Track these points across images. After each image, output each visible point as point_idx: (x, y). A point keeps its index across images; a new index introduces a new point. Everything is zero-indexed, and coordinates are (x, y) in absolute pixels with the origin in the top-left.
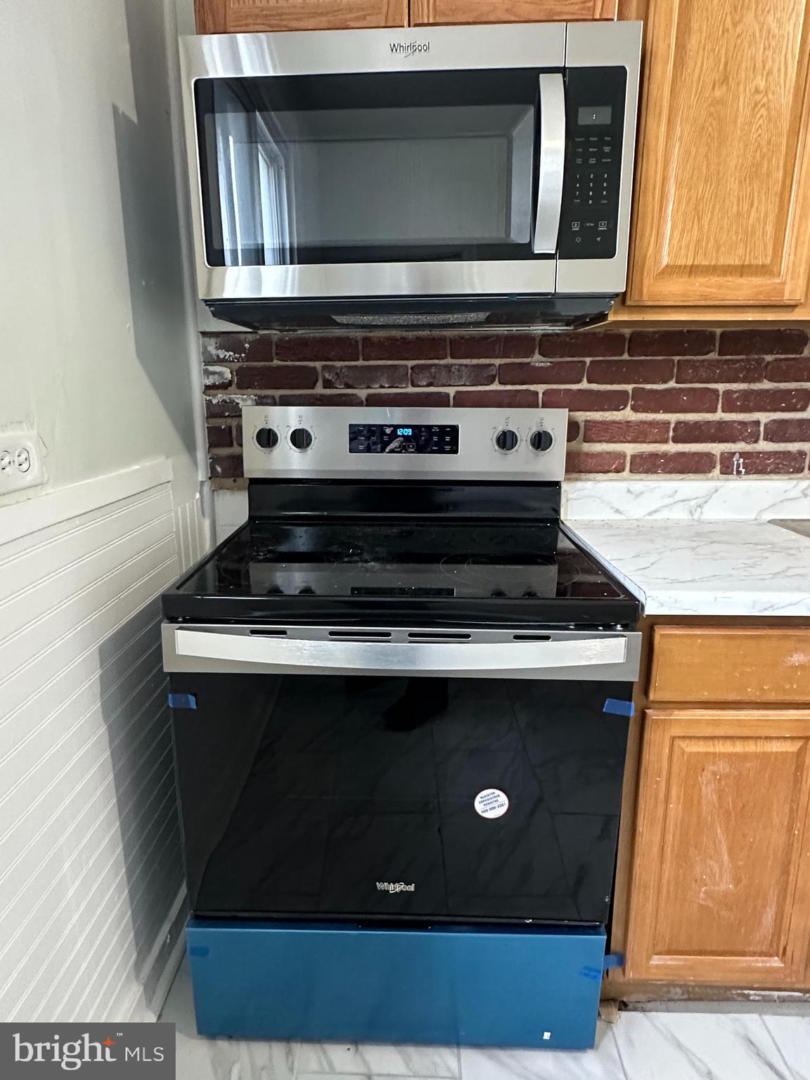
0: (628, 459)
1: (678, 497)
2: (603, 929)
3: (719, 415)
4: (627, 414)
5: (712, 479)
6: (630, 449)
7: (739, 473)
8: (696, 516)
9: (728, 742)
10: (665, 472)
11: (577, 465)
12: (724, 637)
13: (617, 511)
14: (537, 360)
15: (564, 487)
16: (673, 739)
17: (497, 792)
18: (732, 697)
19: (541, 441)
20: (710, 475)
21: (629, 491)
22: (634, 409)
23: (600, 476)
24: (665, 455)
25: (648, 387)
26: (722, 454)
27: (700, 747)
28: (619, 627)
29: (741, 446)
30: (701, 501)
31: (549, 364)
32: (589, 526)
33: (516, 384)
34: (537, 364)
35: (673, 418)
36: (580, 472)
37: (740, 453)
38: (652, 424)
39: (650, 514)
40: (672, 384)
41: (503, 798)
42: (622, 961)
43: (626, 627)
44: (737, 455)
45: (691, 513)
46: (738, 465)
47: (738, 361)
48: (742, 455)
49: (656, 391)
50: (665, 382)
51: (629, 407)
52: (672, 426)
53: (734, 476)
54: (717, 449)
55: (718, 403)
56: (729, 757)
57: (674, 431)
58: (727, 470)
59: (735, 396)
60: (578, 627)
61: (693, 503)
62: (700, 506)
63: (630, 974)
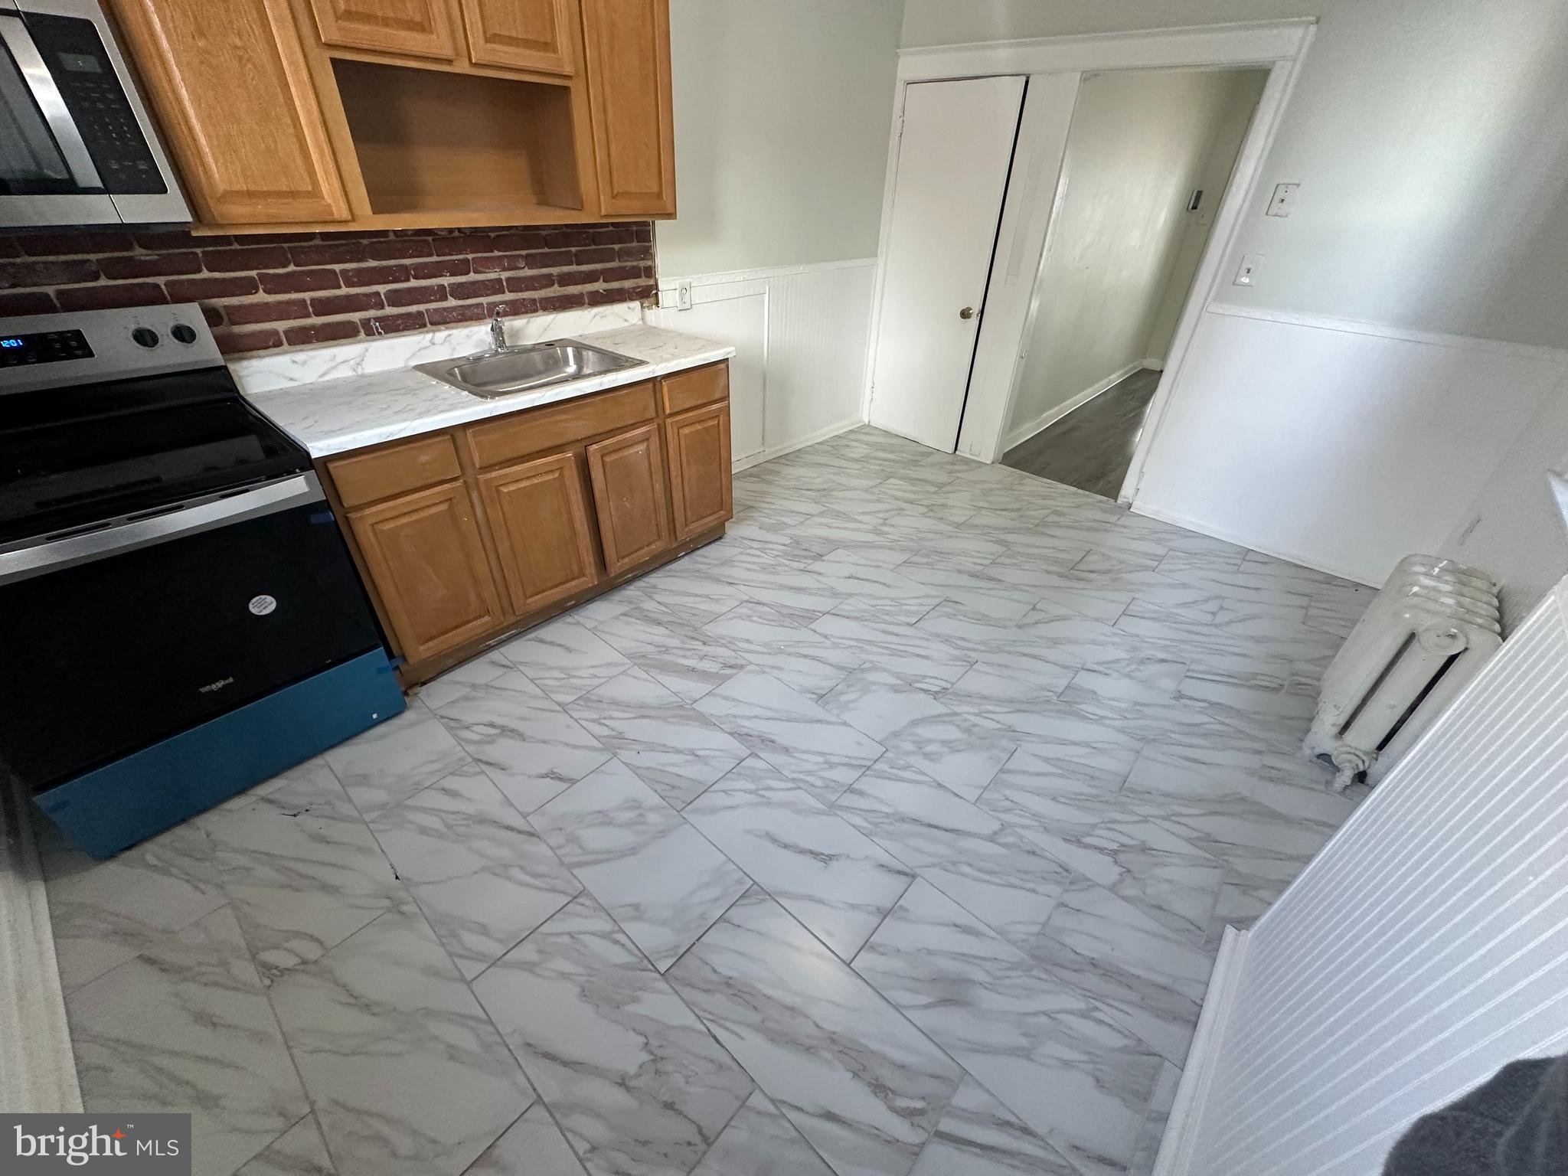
0: (282, 334)
1: (339, 359)
2: (380, 642)
3: (344, 291)
4: (261, 297)
5: (359, 342)
6: (281, 326)
7: (380, 333)
8: (360, 371)
9: (407, 516)
10: (318, 341)
11: (233, 347)
12: (374, 458)
13: (291, 379)
14: (139, 253)
15: (232, 367)
16: (372, 525)
17: (263, 597)
18: (396, 491)
19: (183, 334)
20: (359, 338)
21: (294, 362)
22: (267, 292)
23: (262, 352)
24: (313, 327)
25: (271, 271)
26: (360, 320)
27: (391, 525)
28: (297, 470)
29: (372, 313)
30: (358, 360)
31: (157, 257)
32: (269, 396)
33: (128, 278)
34: (142, 258)
35: (307, 296)
36: (240, 351)
37: (374, 319)
38: (288, 303)
39: (321, 376)
40: (292, 268)
41: (270, 599)
42: (404, 658)
43: (303, 469)
44: (372, 321)
45: (354, 370)
46: (377, 328)
47: (343, 245)
48: (377, 319)
49: (278, 275)
50: (285, 266)
51: (261, 291)
52: (309, 302)
53: (377, 336)
54: (355, 317)
55: (339, 281)
56: (410, 523)
57: (312, 307)
58: (370, 333)
59: (350, 274)
60: (269, 478)
61: (352, 363)
62: (358, 364)
63: (411, 661)
